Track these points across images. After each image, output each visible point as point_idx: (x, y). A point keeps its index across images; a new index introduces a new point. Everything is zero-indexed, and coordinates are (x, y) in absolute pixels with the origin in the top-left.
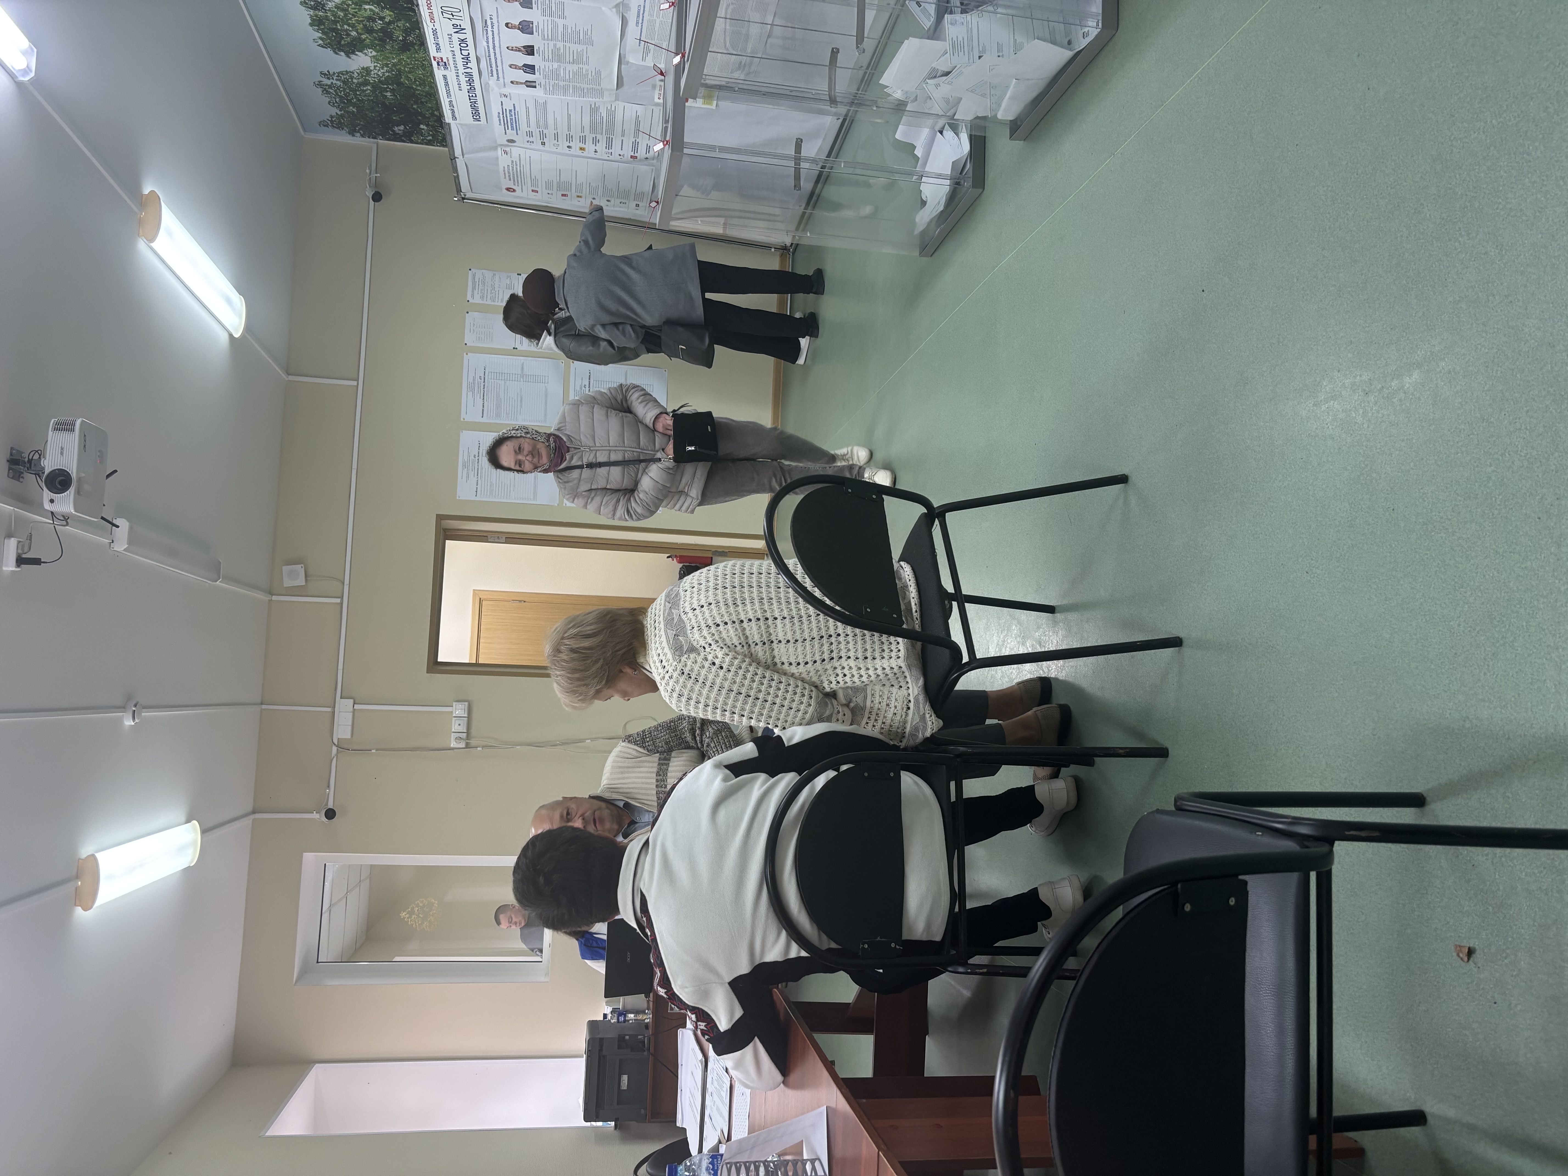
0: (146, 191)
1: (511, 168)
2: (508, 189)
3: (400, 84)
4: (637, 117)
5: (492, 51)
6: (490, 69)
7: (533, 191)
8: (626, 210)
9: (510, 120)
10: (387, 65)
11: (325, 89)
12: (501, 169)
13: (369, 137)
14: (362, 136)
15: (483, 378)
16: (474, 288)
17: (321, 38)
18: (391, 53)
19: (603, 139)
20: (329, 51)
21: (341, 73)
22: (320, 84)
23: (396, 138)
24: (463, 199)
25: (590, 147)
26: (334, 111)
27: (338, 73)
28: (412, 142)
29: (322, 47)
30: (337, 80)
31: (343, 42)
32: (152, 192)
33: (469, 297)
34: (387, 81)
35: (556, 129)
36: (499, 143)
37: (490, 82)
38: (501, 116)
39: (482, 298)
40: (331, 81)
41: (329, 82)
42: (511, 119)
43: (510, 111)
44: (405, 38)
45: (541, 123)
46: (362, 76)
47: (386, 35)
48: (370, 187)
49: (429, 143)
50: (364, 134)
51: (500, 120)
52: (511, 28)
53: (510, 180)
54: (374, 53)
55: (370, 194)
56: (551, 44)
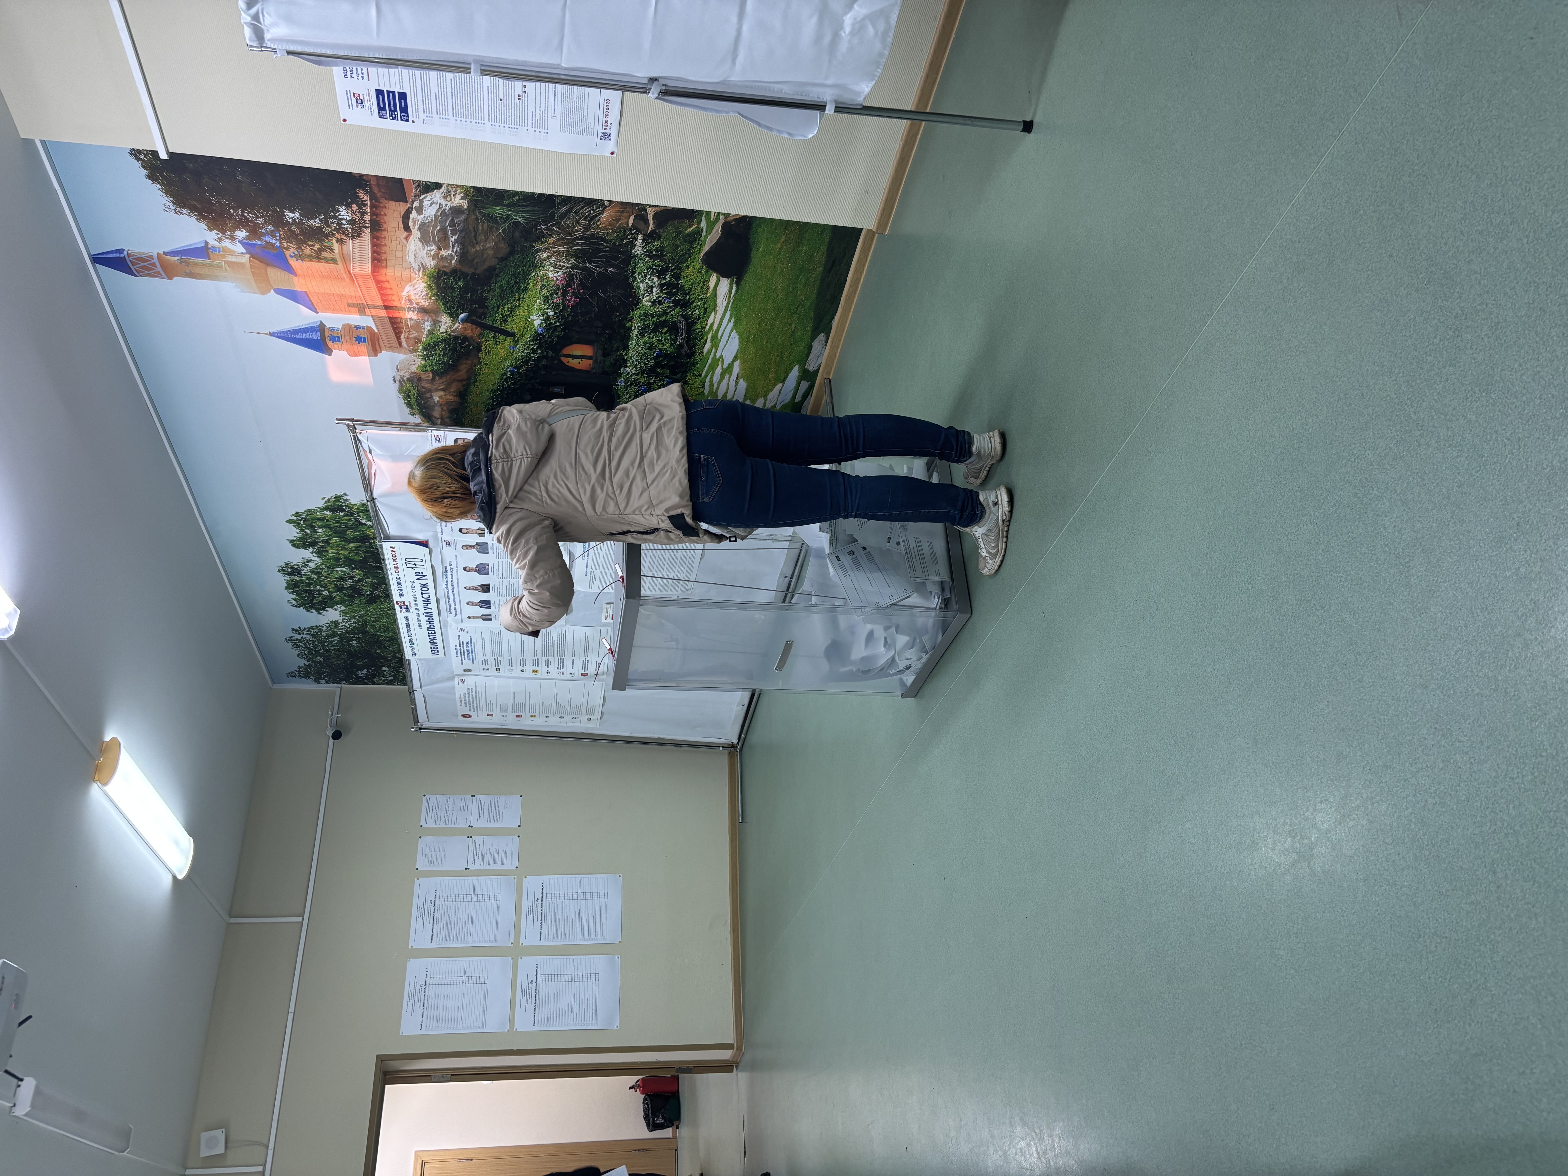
0: (107, 738)
1: (467, 695)
2: (464, 716)
3: (365, 632)
4: (586, 638)
5: (450, 591)
6: (448, 607)
7: (488, 715)
8: (578, 724)
9: (466, 651)
10: (354, 617)
11: (295, 644)
12: (457, 696)
13: (333, 683)
14: (327, 682)
15: (433, 902)
16: (427, 813)
17: (295, 599)
18: (359, 606)
19: (554, 660)
20: (302, 610)
21: (312, 628)
22: (291, 640)
23: (360, 681)
24: (420, 729)
25: (542, 669)
26: (303, 662)
27: (309, 628)
28: (374, 683)
29: (296, 606)
30: (307, 634)
31: (315, 601)
32: (114, 739)
33: (422, 823)
34: (354, 631)
35: (510, 655)
36: (455, 673)
37: (448, 619)
38: (458, 648)
39: (435, 822)
40: (302, 635)
41: (299, 637)
42: (468, 650)
43: (467, 643)
44: (372, 592)
45: (497, 651)
46: (331, 629)
47: (355, 590)
48: (331, 726)
49: (391, 683)
50: (329, 681)
51: (457, 652)
52: (469, 571)
53: (466, 706)
54: (343, 608)
55: (330, 733)
56: (506, 581)
